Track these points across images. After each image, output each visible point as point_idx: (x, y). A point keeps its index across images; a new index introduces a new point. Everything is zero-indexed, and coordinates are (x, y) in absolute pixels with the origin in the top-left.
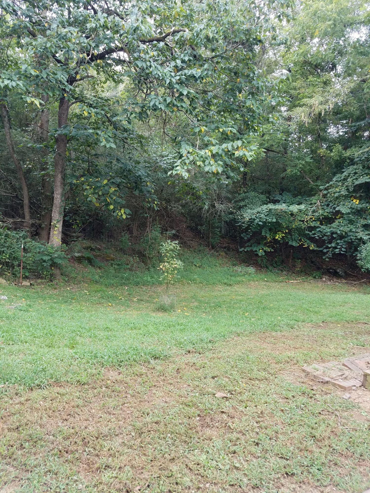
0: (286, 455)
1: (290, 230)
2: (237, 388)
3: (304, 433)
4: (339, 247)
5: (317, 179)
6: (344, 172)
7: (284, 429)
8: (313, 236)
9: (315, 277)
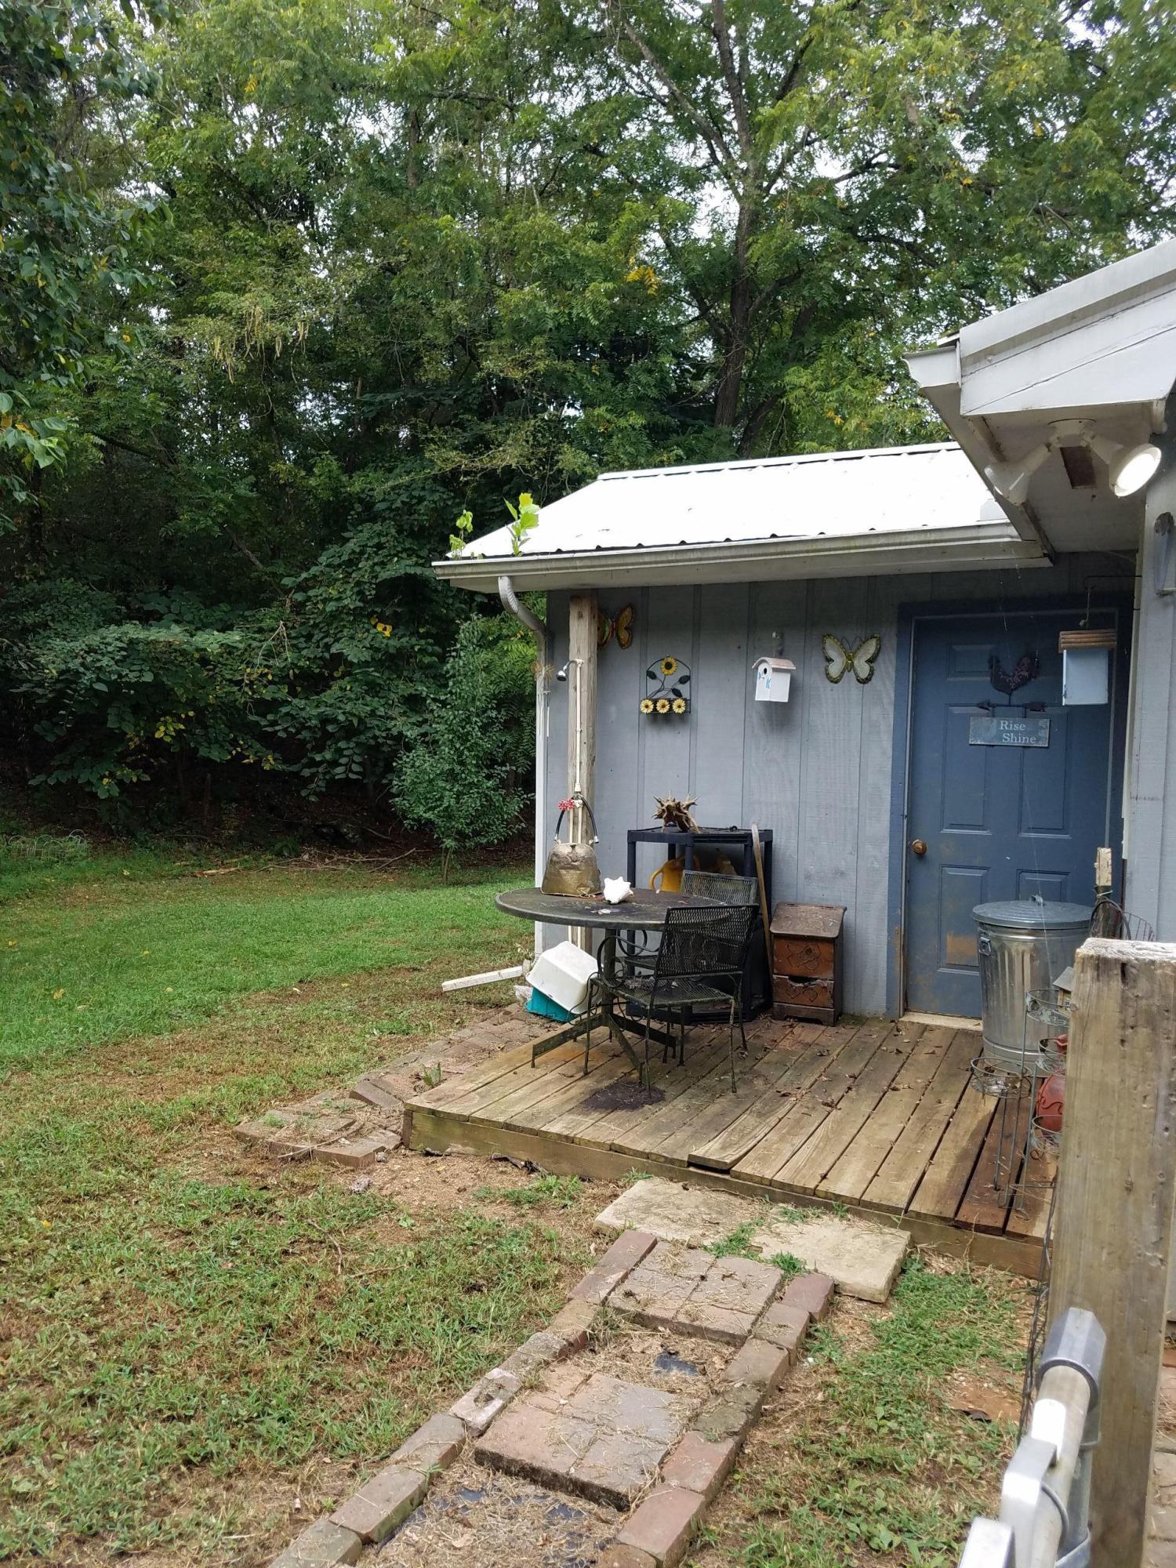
0: (184, 1408)
1: (200, 712)
2: (21, 1241)
3: (238, 1325)
4: (343, 761)
5: (275, 553)
6: (348, 540)
7: (178, 1328)
8: (269, 729)
9: (279, 854)
